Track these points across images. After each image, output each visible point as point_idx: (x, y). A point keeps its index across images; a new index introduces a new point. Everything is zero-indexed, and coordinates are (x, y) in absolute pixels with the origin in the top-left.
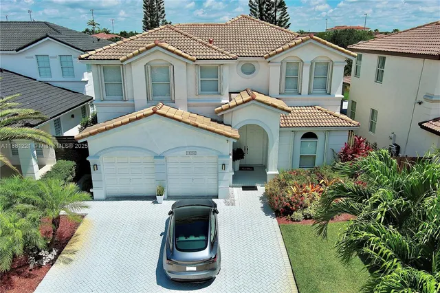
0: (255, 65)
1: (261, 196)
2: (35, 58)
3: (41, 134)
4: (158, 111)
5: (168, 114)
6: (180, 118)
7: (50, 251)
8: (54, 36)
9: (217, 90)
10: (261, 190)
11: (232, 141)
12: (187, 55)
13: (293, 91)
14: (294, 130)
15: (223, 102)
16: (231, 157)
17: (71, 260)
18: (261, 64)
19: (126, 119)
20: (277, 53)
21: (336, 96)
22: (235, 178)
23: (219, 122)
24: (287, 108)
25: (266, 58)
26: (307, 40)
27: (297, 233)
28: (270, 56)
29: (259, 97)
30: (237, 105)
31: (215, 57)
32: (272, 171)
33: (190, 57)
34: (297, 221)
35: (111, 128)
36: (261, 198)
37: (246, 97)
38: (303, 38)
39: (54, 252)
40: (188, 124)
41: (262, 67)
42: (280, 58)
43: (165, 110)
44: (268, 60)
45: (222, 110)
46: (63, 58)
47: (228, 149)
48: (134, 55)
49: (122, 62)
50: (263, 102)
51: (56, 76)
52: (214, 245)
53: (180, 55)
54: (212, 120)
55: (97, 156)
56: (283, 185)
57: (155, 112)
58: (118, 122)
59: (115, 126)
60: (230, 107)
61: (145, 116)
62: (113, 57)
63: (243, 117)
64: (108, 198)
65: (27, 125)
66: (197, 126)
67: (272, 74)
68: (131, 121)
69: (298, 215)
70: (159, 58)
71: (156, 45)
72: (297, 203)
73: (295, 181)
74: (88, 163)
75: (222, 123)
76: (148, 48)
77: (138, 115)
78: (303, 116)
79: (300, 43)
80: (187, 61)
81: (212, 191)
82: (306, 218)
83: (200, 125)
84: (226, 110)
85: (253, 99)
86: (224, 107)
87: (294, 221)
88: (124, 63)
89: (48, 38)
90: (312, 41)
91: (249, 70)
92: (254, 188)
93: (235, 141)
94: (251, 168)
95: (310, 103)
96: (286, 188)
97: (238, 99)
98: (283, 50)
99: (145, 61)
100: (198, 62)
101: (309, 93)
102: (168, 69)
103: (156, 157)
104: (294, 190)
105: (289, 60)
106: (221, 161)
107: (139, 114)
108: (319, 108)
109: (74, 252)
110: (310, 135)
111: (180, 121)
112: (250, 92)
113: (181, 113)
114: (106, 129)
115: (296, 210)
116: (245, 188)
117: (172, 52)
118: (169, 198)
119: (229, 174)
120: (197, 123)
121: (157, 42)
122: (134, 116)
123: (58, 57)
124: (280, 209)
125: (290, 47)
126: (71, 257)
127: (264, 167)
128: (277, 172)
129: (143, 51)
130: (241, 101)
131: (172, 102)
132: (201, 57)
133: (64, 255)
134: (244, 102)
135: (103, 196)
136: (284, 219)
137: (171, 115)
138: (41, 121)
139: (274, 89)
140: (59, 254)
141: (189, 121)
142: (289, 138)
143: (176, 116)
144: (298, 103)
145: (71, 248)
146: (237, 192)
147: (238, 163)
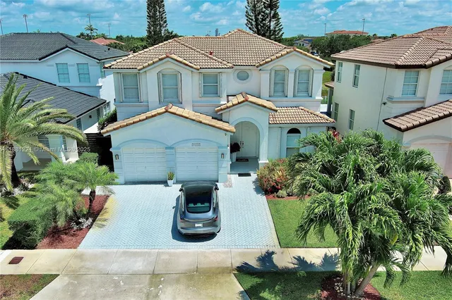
0: (249, 72)
1: (254, 180)
2: (55, 66)
3: (72, 130)
4: (169, 110)
5: (177, 113)
6: (187, 116)
7: (87, 219)
8: (73, 47)
9: (216, 93)
10: (254, 176)
11: (229, 134)
12: (192, 65)
13: (280, 94)
14: (280, 126)
15: (222, 103)
16: (229, 148)
17: (104, 225)
18: (253, 72)
19: (143, 116)
20: (266, 63)
21: (317, 98)
22: (232, 166)
23: (218, 120)
24: (274, 108)
25: (257, 67)
26: (291, 52)
27: (281, 206)
28: (261, 65)
29: (251, 99)
30: (234, 105)
31: (215, 67)
32: (263, 161)
33: (195, 66)
34: (282, 197)
35: (131, 124)
36: (254, 182)
37: (241, 99)
38: (288, 50)
39: (90, 220)
40: (194, 120)
41: (254, 74)
42: (269, 67)
43: (174, 109)
44: (259, 68)
45: (221, 110)
46: (80, 66)
47: (226, 141)
48: (149, 65)
49: (139, 70)
50: (254, 103)
51: (74, 82)
52: (216, 210)
53: (187, 65)
54: (213, 118)
55: (118, 148)
56: (272, 171)
57: (167, 111)
58: (136, 119)
59: (134, 123)
60: (228, 108)
61: (159, 114)
62: (131, 67)
63: (238, 115)
64: (126, 183)
65: (59, 122)
66: (201, 122)
67: (263, 80)
68: (147, 118)
69: (282, 192)
70: (169, 67)
71: (167, 57)
72: (281, 183)
73: (281, 167)
74: (111, 153)
75: (221, 120)
76: (160, 60)
77: (153, 114)
78: (288, 115)
79: (285, 55)
80: (192, 70)
81: (213, 177)
82: (289, 195)
83: (203, 121)
84: (224, 109)
85: (247, 100)
86: (222, 107)
87: (279, 197)
88: (141, 72)
89: (67, 49)
90: (294, 52)
91: (243, 77)
92: (249, 175)
93: (232, 134)
94: (247, 160)
95: (295, 104)
96: (273, 172)
97: (234, 100)
98: (272, 60)
99: (158, 69)
100: (201, 71)
101: (294, 96)
102: (176, 76)
103: (166, 148)
104: (280, 174)
105: (278, 68)
106: (221, 151)
107: (154, 112)
108: (302, 108)
109: (105, 220)
110: (294, 131)
111: (187, 118)
112: (244, 95)
113: (187, 112)
114: (127, 125)
115: (281, 189)
116: (240, 175)
117: (181, 62)
118: (178, 182)
119: (227, 162)
120: (201, 120)
121: (168, 54)
122: (149, 114)
123: (76, 66)
124: (268, 189)
125: (277, 58)
126: (103, 223)
127: (256, 159)
128: (268, 162)
129: (157, 62)
130: (237, 102)
131: (179, 103)
132: (204, 67)
133: (97, 222)
134: (239, 103)
135: (123, 181)
136: (271, 196)
137: (181, 113)
138: (69, 119)
139: (265, 92)
140: (94, 221)
141: (194, 118)
142: (277, 133)
143: (184, 114)
144: (285, 104)
145: (103, 217)
146: (234, 178)
147: (235, 155)
